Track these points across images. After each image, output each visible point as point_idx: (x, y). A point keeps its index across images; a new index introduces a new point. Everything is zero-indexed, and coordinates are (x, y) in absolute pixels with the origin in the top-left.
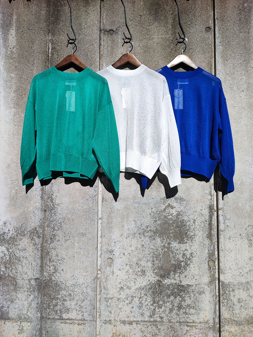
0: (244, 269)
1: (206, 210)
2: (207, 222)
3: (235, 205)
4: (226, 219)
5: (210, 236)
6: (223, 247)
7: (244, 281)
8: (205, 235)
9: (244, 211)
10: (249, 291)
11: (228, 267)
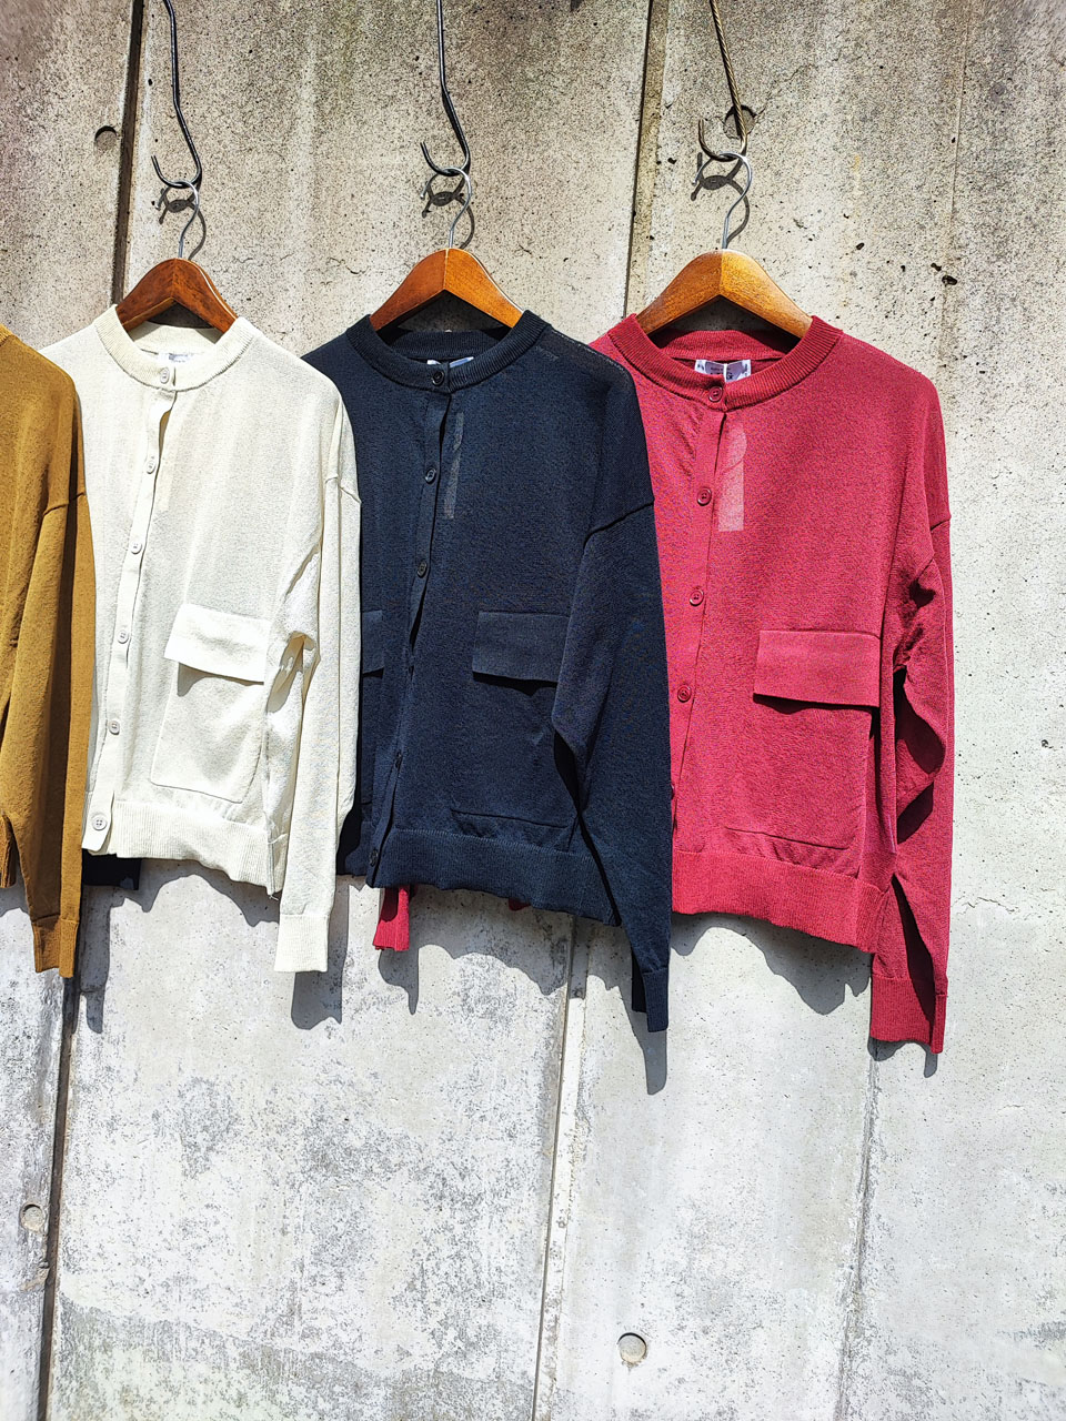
0: (157, 1267)
1: (31, 990)
2: (33, 1040)
3: (149, 983)
4: (106, 1038)
5: (34, 1103)
6: (83, 1159)
7: (151, 1315)
8: (19, 1095)
9: (181, 1014)
10: (167, 1364)
11: (95, 1250)
